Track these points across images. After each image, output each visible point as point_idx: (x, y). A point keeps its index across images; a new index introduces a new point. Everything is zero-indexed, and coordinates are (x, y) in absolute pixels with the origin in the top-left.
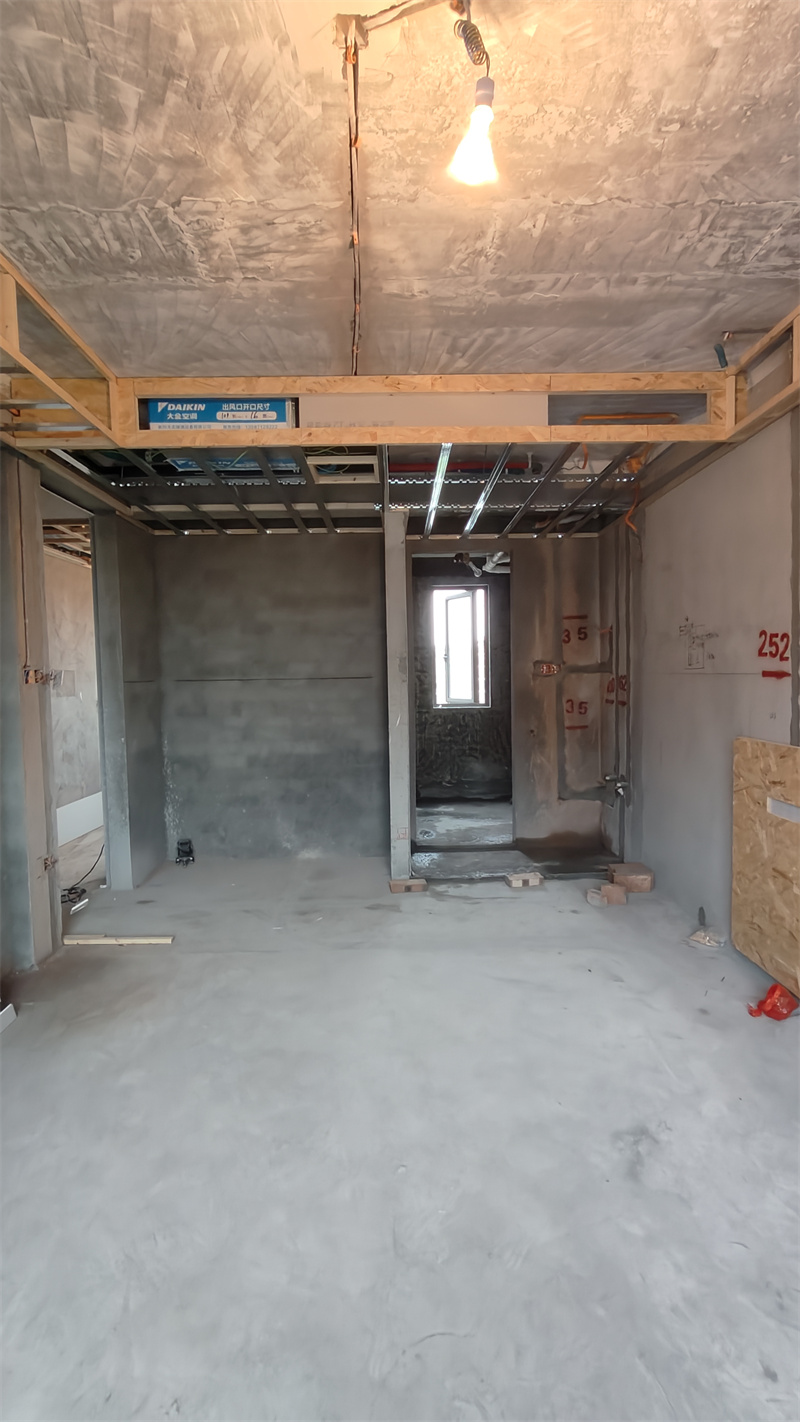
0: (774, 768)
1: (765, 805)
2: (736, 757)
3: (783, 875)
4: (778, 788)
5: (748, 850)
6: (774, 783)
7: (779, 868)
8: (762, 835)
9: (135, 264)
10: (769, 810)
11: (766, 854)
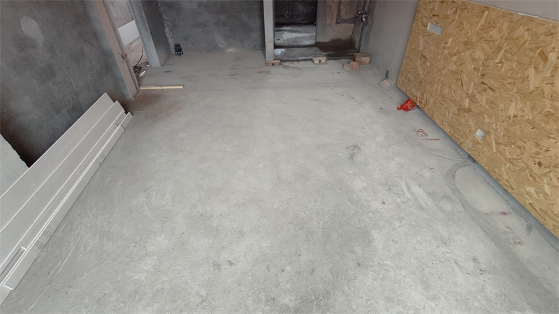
0: (436, 8)
1: (427, 26)
3: (425, 57)
4: (436, 18)
5: (413, 47)
6: (434, 15)
8: (421, 40)
10: (428, 29)
11: (420, 48)
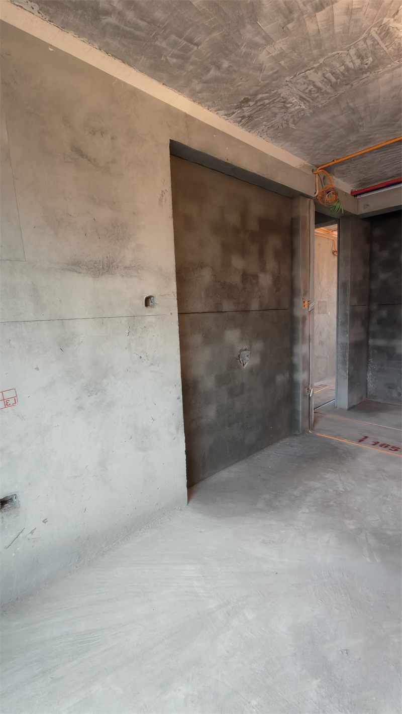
9: (369, 68)
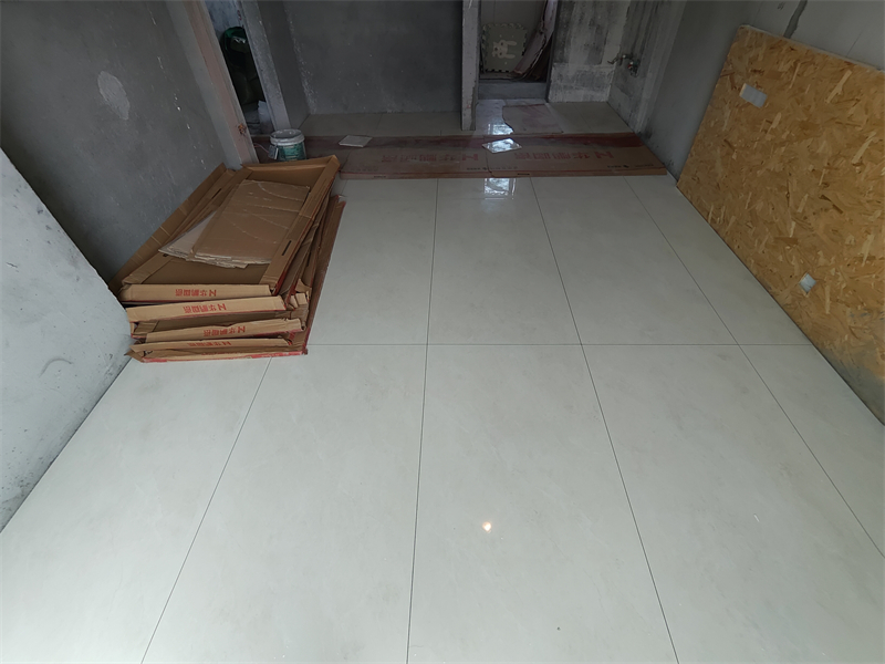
0: (760, 58)
1: (740, 90)
2: (734, 45)
3: (730, 145)
4: (757, 76)
5: (712, 124)
6: (755, 71)
7: (729, 140)
8: (728, 114)
10: (741, 94)
11: (724, 129)
